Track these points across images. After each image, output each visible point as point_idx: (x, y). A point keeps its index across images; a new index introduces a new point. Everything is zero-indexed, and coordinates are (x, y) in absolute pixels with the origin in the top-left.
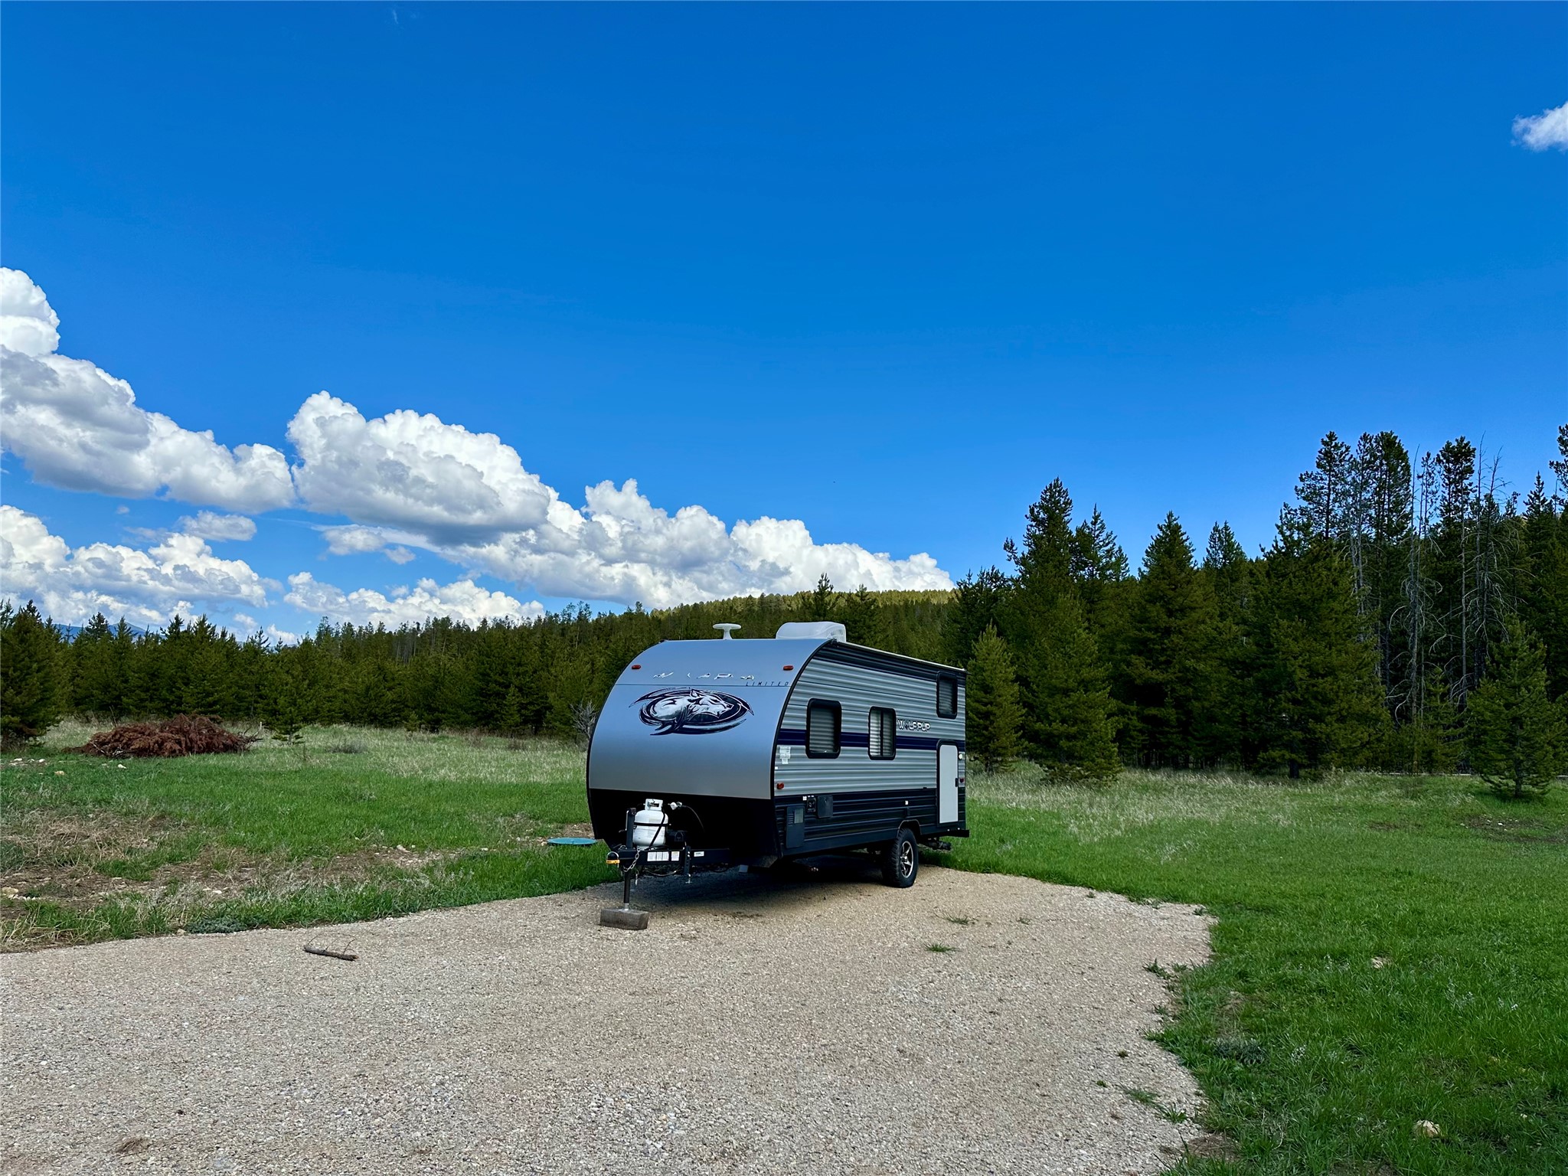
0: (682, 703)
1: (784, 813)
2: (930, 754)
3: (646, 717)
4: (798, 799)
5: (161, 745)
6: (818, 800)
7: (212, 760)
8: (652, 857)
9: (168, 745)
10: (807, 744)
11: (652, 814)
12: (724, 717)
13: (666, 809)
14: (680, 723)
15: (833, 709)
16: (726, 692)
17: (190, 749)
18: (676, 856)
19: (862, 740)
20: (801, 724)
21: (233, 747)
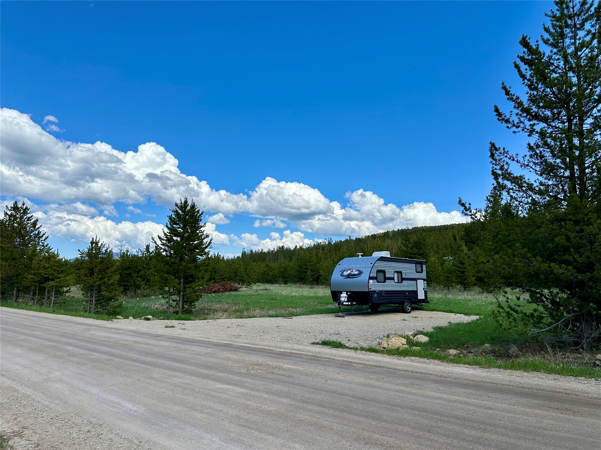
0: (349, 272)
1: (372, 294)
2: (414, 282)
3: (342, 275)
4: (375, 291)
5: (219, 289)
6: (380, 292)
7: (233, 293)
8: (344, 303)
9: (221, 290)
10: (377, 280)
11: (344, 295)
12: (358, 274)
13: (347, 294)
14: (349, 276)
15: (384, 272)
16: (358, 269)
17: (226, 291)
18: (349, 303)
19: (393, 279)
20: (375, 275)
21: (236, 290)
